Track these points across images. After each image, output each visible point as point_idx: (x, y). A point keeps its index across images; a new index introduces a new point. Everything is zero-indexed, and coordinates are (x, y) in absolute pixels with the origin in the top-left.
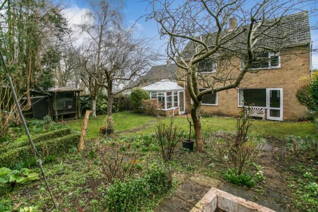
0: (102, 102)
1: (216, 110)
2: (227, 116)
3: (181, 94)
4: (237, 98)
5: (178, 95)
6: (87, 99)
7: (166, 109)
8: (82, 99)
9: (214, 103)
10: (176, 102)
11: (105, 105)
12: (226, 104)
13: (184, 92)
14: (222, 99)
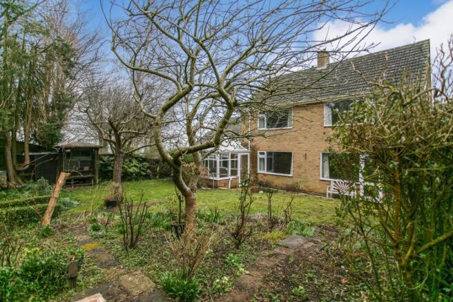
0: (132, 165)
1: (290, 182)
2: (305, 192)
3: (244, 158)
4: (318, 166)
5: (239, 159)
6: (112, 158)
7: (218, 178)
8: (105, 159)
9: (289, 173)
10: (235, 169)
11: (135, 168)
12: (304, 175)
13: (249, 156)
14: (298, 166)
